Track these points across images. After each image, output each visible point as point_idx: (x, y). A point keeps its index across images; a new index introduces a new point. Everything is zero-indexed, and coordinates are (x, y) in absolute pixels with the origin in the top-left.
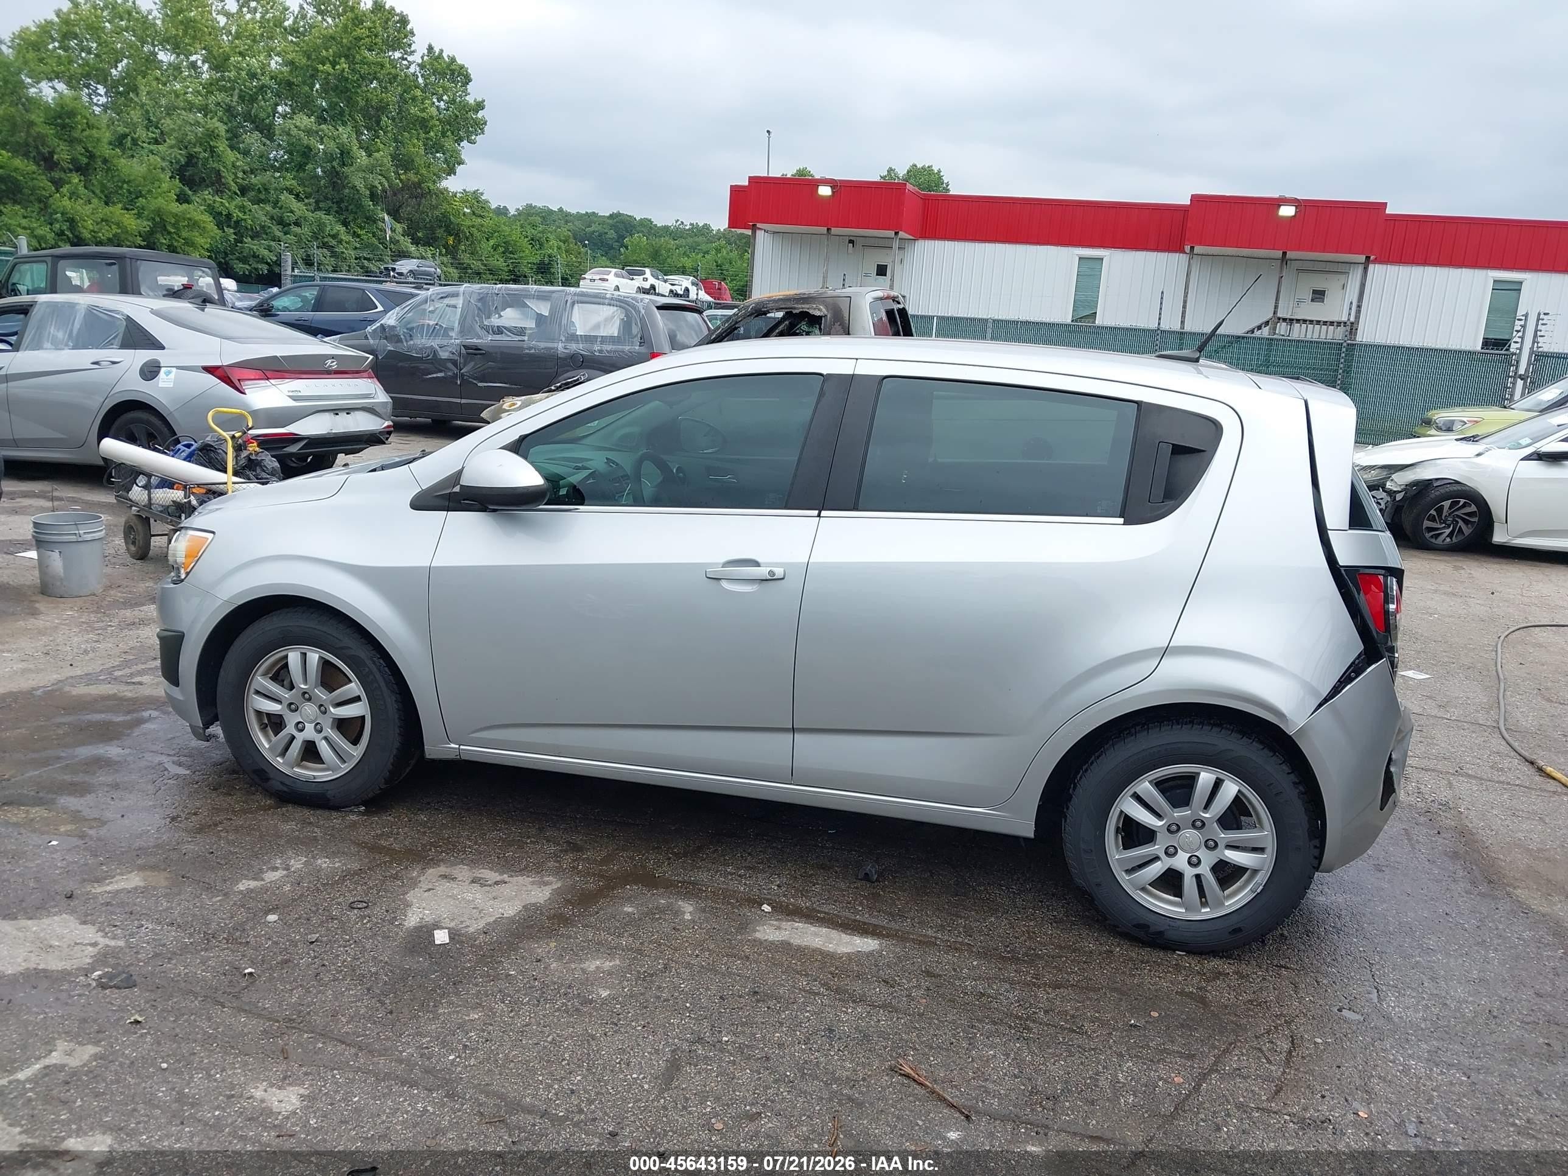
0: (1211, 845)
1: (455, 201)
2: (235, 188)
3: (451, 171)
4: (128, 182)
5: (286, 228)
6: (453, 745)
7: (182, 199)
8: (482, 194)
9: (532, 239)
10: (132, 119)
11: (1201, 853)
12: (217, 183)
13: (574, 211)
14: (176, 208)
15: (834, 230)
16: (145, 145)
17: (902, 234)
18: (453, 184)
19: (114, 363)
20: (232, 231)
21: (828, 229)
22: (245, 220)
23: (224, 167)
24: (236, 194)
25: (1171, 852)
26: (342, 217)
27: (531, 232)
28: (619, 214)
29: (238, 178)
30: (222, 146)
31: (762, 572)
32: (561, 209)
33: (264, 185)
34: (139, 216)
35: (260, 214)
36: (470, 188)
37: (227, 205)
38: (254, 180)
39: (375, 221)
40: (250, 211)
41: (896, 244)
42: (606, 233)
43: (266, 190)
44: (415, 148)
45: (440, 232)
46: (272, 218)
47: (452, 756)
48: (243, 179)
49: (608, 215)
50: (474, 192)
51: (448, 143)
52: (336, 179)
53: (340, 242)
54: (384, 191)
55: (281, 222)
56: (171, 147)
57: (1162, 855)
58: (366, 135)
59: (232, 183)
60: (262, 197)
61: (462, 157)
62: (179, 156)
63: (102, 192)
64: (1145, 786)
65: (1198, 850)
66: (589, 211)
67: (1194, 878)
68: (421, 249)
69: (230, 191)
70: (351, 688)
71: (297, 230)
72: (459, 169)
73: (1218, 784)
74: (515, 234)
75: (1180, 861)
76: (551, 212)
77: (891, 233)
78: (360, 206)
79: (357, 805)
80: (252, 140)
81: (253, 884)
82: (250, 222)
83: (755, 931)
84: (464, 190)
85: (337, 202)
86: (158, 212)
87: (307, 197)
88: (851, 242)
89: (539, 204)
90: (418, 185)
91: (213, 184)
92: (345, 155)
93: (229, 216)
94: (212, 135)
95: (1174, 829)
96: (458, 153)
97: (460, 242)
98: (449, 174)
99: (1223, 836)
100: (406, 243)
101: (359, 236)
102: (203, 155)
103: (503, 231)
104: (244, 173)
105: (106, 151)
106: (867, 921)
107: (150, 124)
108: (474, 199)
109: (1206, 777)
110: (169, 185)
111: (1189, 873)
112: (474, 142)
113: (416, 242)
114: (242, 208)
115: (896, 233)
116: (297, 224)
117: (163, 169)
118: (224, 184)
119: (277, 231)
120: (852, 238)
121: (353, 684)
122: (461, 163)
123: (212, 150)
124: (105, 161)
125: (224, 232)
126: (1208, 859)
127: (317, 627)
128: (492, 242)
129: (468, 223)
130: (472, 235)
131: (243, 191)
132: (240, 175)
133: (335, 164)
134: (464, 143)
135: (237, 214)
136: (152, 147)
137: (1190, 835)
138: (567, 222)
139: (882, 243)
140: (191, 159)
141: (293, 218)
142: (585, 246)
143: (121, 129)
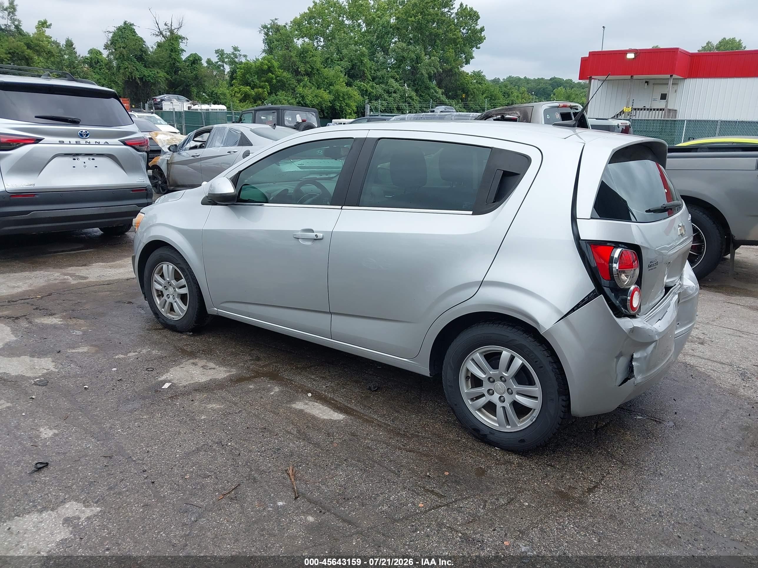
0: (510, 392)
1: (467, 77)
2: (370, 78)
3: (467, 62)
4: (327, 79)
5: (390, 95)
6: (215, 309)
7: (349, 84)
8: (482, 72)
9: (504, 93)
10: (330, 51)
11: (506, 395)
12: (362, 77)
13: (532, 78)
14: (345, 89)
15: (635, 77)
16: (335, 62)
17: (675, 76)
18: (467, 69)
19: (235, 152)
20: (367, 97)
21: (631, 76)
22: (373, 92)
23: (366, 69)
24: (370, 80)
25: (491, 392)
26: (415, 88)
27: (504, 89)
28: (555, 78)
29: (372, 73)
30: (366, 60)
31: (312, 235)
32: (525, 78)
33: (382, 76)
34: (330, 93)
35: (379, 89)
36: (477, 70)
37: (366, 86)
38: (379, 74)
39: (429, 89)
40: (376, 88)
41: (671, 82)
42: (547, 88)
43: (383, 77)
44: (451, 53)
45: (459, 92)
46: (384, 90)
47: (216, 314)
48: (374, 74)
49: (549, 79)
50: (478, 72)
51: (467, 49)
52: (415, 70)
53: (413, 100)
54: (435, 74)
55: (388, 92)
56: (346, 61)
57: (486, 394)
58: (430, 49)
59: (369, 76)
60: (381, 81)
61: (473, 55)
62: (348, 66)
63: (317, 83)
64: (477, 355)
65: (504, 393)
66: (540, 77)
67: (502, 408)
68: (451, 101)
69: (368, 79)
70: (182, 281)
71: (394, 95)
72: (472, 61)
73: (512, 358)
74: (497, 91)
75: (495, 398)
76: (520, 79)
77: (668, 76)
78: (423, 82)
79: (190, 332)
80: (380, 55)
81: (121, 356)
82: (375, 93)
83: (295, 403)
84: (474, 71)
85: (413, 81)
86: (337, 91)
87: (400, 80)
88: (647, 82)
89: (514, 75)
90: (451, 70)
91: (361, 77)
92: (418, 60)
93: (367, 91)
94: (362, 54)
95: (491, 380)
96: (471, 53)
97: (468, 96)
98: (466, 64)
99: (515, 387)
100: (444, 98)
101: (422, 96)
102: (359, 64)
103: (490, 90)
104: (375, 71)
105: (318, 65)
106: (352, 407)
107: (339, 52)
108: (478, 76)
109: (506, 354)
110: (343, 78)
111: (499, 405)
112: (479, 48)
113: (448, 97)
114: (372, 87)
115: (671, 76)
116: (395, 92)
117: (341, 71)
118: (366, 76)
119: (386, 96)
120: (647, 80)
121: (183, 280)
122: (472, 58)
123: (362, 62)
124: (318, 70)
125: (364, 98)
126: (508, 399)
127: (171, 255)
128: (484, 96)
129: (473, 87)
130: (474, 93)
131: (374, 79)
132: (373, 72)
133: (413, 63)
134: (474, 49)
135: (370, 89)
136: (339, 62)
137: (499, 384)
138: (528, 83)
139: (664, 82)
140: (353, 67)
141: (393, 90)
142: (532, 94)
143: (327, 56)
